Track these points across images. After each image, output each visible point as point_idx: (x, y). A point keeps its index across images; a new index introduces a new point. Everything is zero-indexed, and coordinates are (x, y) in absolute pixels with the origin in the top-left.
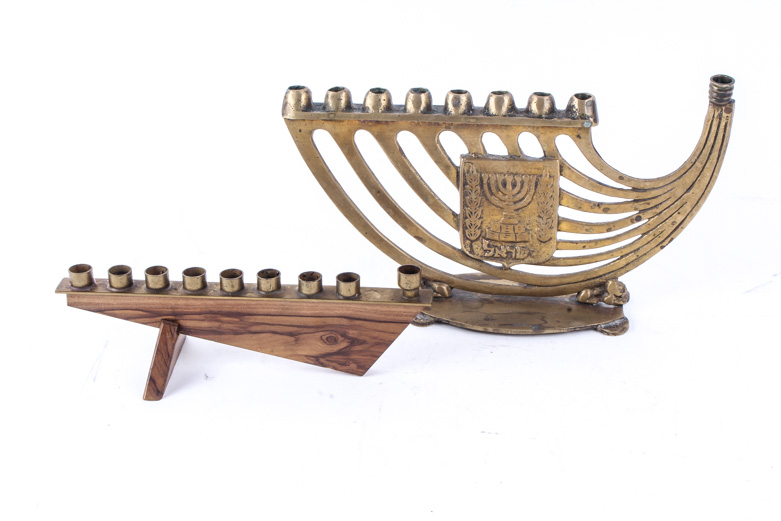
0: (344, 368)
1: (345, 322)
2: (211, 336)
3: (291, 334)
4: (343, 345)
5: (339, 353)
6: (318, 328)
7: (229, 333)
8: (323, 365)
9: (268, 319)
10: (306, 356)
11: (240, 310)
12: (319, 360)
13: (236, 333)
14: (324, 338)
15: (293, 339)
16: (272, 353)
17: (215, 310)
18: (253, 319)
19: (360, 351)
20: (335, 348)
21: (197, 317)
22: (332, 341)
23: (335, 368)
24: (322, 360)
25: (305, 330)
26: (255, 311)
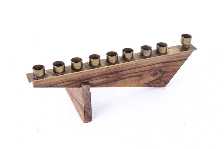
0: (159, 85)
1: (161, 65)
2: (104, 85)
3: (138, 76)
4: (160, 75)
5: (158, 79)
6: (150, 70)
7: (112, 82)
8: (150, 86)
9: (129, 71)
10: (144, 84)
11: (117, 70)
12: (149, 85)
13: (115, 81)
14: (152, 74)
15: (139, 77)
16: (130, 86)
17: (106, 73)
18: (123, 73)
19: (166, 76)
20: (156, 77)
21: (98, 78)
22: (155, 74)
23: (155, 86)
24: (150, 84)
25: (144, 73)
26: (124, 69)
